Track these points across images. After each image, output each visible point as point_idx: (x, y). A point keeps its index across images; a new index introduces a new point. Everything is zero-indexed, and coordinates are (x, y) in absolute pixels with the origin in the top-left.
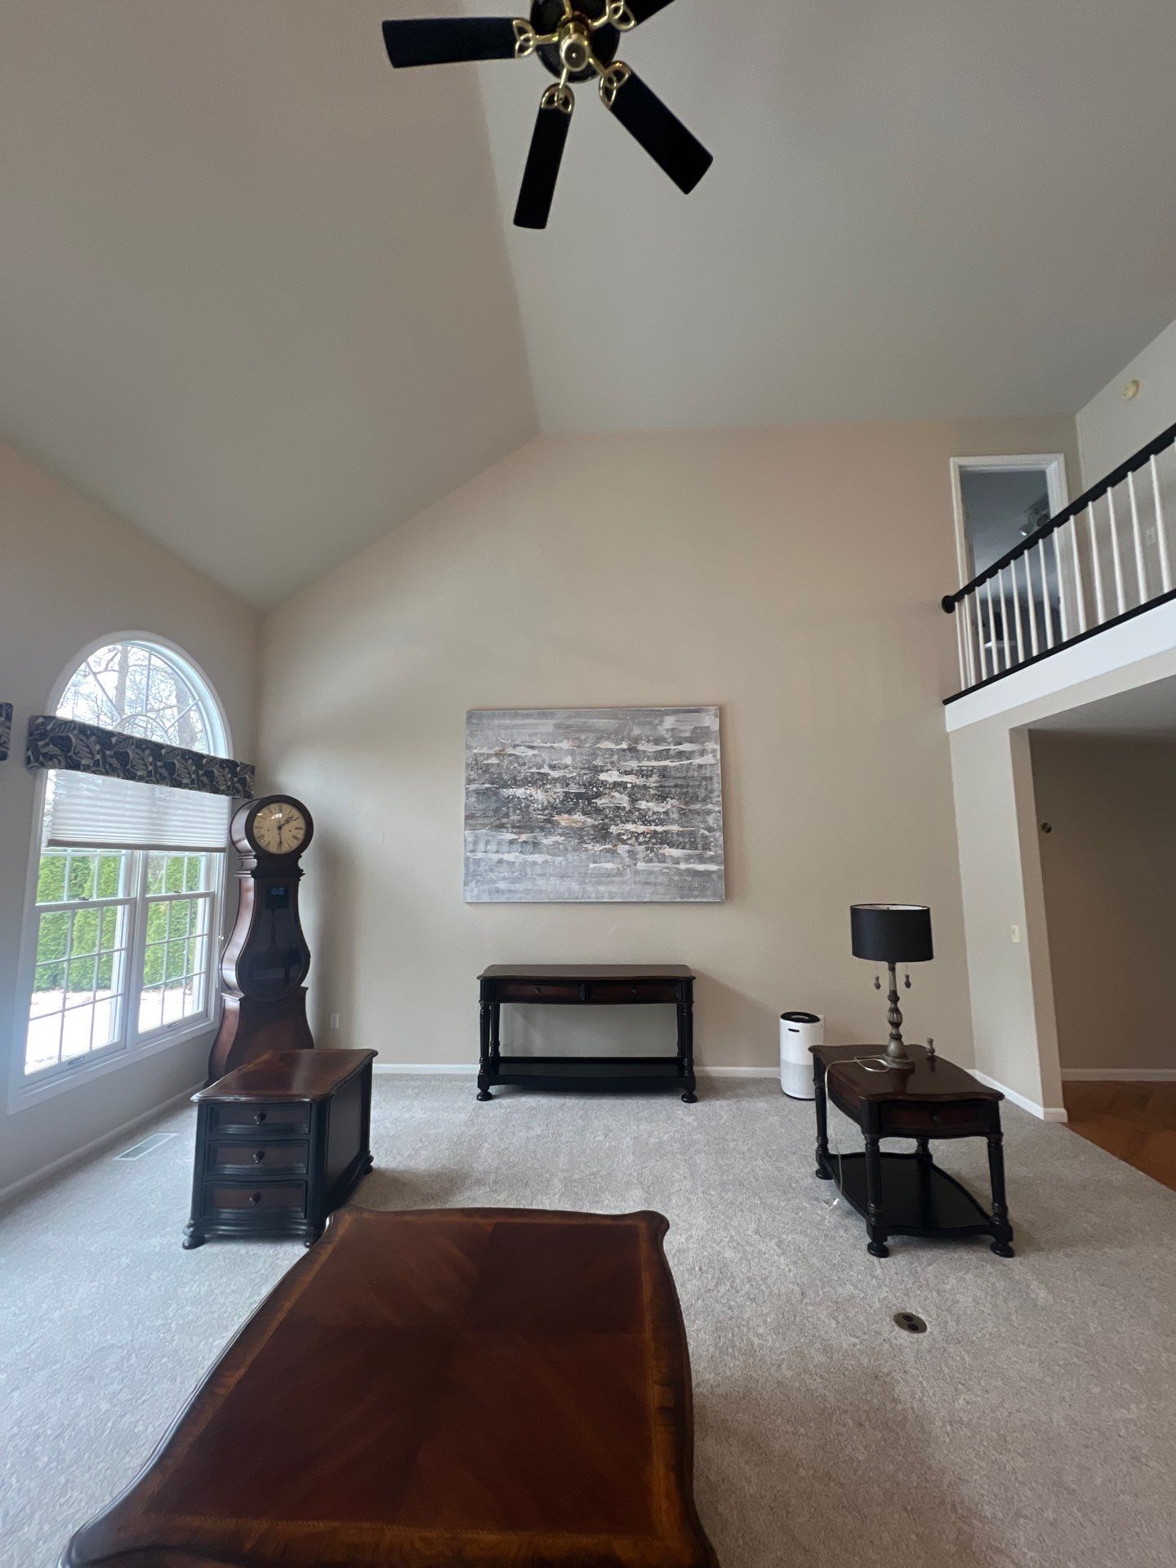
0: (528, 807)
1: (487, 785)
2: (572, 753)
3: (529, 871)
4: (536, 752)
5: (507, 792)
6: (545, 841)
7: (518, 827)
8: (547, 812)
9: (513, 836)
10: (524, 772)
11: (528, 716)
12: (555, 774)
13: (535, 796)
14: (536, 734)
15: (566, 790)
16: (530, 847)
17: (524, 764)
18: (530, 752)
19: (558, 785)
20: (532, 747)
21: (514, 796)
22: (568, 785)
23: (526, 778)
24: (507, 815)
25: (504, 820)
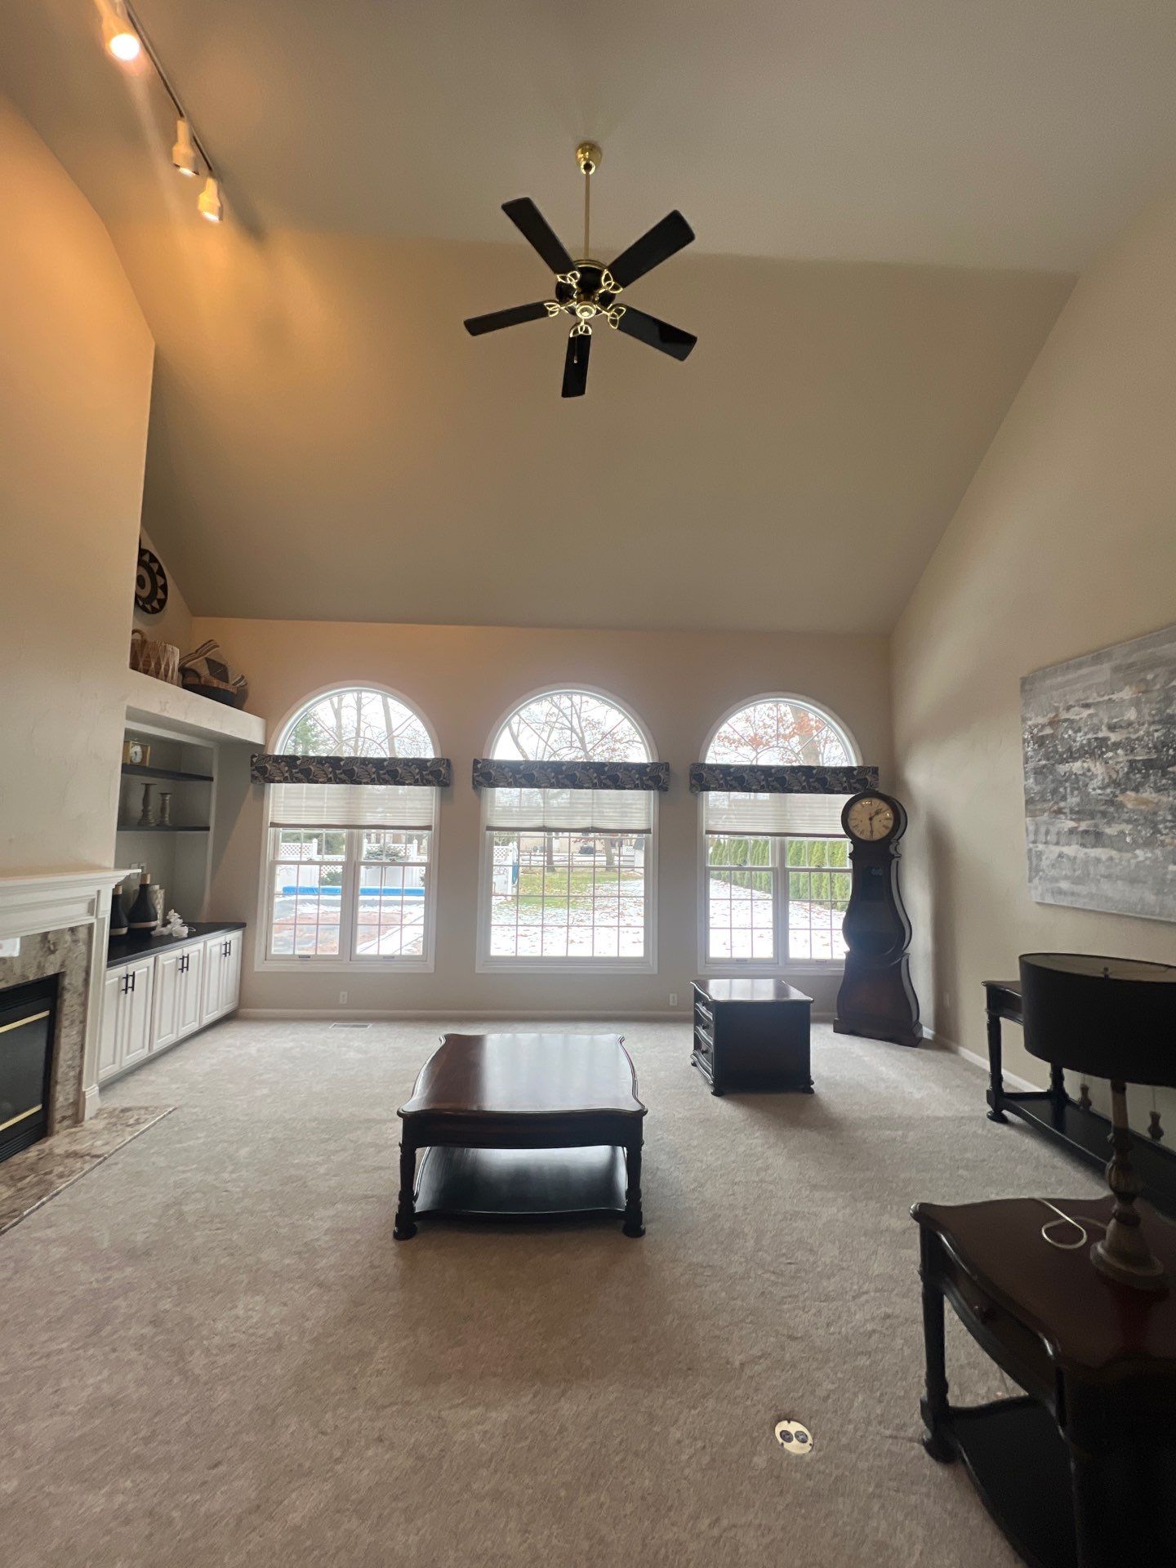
0: (1087, 785)
1: (1043, 762)
2: (1136, 703)
3: (1091, 869)
4: (1091, 711)
5: (1062, 769)
6: (1108, 831)
7: (1078, 812)
8: (1109, 791)
9: (1072, 824)
10: (1081, 738)
11: (1080, 666)
12: (1114, 737)
13: (1093, 769)
14: (1090, 687)
15: (1130, 757)
16: (1091, 839)
17: (1079, 730)
18: (1086, 713)
19: (1120, 751)
20: (1087, 706)
21: (1071, 773)
22: (1132, 750)
23: (1082, 746)
24: (1064, 798)
25: (1062, 804)
